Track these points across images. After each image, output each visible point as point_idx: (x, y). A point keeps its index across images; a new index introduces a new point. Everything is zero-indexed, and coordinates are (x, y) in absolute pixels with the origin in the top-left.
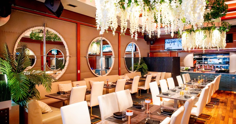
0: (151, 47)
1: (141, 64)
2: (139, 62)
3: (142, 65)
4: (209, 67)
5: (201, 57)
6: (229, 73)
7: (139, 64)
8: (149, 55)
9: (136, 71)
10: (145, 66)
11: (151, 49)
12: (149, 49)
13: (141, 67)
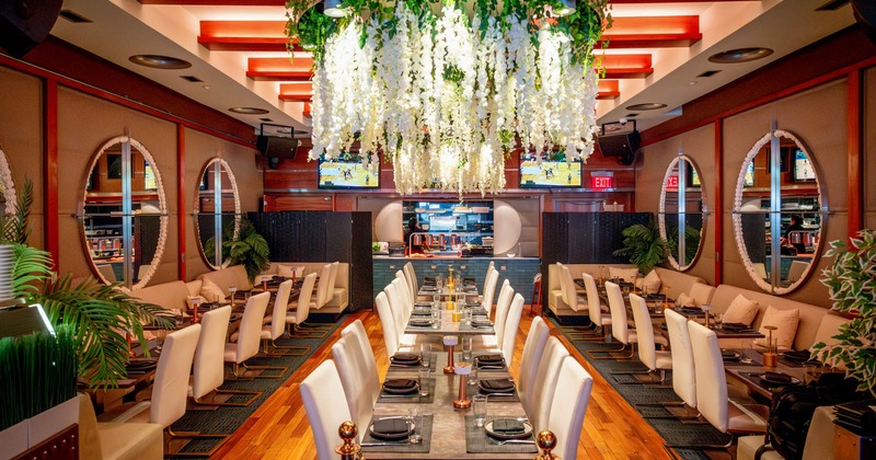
0: (268, 177)
1: (243, 237)
2: (237, 229)
3: (248, 240)
4: (432, 240)
5: (413, 209)
6: (492, 255)
7: (235, 237)
8: (265, 203)
9: (228, 262)
10: (259, 243)
11: (267, 184)
12: (262, 183)
13: (248, 248)
